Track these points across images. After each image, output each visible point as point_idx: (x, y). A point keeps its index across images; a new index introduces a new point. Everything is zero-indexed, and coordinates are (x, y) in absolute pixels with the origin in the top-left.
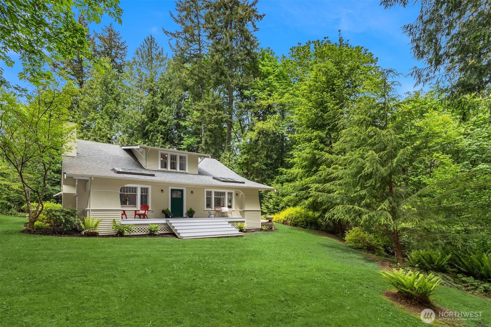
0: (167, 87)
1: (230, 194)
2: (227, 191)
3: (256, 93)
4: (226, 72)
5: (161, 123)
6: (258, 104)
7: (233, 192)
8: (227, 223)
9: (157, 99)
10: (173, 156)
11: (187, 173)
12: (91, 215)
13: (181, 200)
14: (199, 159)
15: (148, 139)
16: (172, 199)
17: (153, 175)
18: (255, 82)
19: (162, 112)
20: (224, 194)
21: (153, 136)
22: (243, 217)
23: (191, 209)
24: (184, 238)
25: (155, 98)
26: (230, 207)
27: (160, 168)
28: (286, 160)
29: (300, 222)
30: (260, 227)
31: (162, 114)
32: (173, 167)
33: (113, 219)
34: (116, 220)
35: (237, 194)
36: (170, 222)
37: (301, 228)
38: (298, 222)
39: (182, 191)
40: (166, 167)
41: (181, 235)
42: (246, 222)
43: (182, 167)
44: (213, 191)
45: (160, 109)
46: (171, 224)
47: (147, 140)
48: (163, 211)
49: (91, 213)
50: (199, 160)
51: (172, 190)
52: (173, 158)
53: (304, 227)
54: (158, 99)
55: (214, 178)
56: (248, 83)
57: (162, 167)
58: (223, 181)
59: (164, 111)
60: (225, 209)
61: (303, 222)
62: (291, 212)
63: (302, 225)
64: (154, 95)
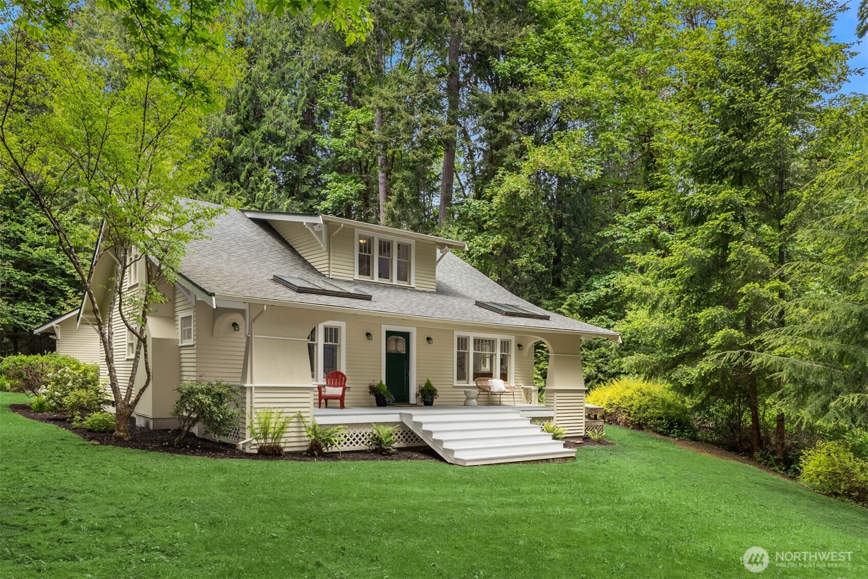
0: (283, 37)
1: (505, 345)
2: (498, 337)
3: (524, 67)
4: (451, 7)
5: (271, 138)
6: (532, 99)
7: (512, 338)
8: (527, 423)
9: (260, 70)
10: (385, 242)
11: (413, 290)
12: (255, 400)
13: (406, 357)
14: (438, 251)
15: (239, 181)
16: (388, 355)
17: (368, 298)
18: (522, 37)
19: (274, 108)
20: (492, 343)
21: (250, 173)
22: (549, 407)
23: (428, 384)
24: (468, 464)
25: (255, 69)
26: (504, 377)
27: (357, 277)
28: (629, 258)
29: (651, 418)
30: (583, 431)
31: (274, 112)
32: (384, 273)
33: (297, 410)
34: (303, 415)
35: (519, 346)
36: (415, 419)
37: (658, 436)
38: (646, 420)
39: (406, 336)
40: (368, 273)
41: (457, 455)
42: (555, 419)
43: (404, 275)
44: (472, 335)
45: (269, 99)
46: (420, 424)
47: (236, 184)
48: (373, 390)
49: (255, 395)
50: (439, 253)
51: (389, 334)
52: (385, 247)
53: (660, 433)
54: (262, 70)
55: (479, 304)
56: (504, 41)
57: (361, 273)
58: (507, 314)
59: (279, 106)
60: (496, 384)
61: (660, 418)
62: (628, 393)
63: (656, 426)
64: (251, 59)
